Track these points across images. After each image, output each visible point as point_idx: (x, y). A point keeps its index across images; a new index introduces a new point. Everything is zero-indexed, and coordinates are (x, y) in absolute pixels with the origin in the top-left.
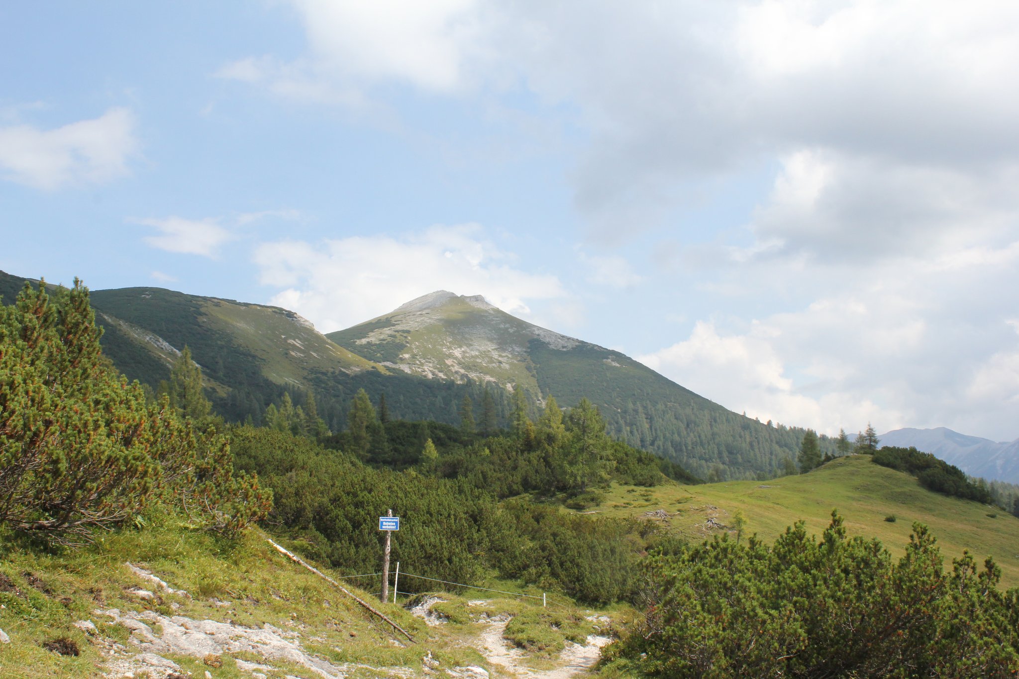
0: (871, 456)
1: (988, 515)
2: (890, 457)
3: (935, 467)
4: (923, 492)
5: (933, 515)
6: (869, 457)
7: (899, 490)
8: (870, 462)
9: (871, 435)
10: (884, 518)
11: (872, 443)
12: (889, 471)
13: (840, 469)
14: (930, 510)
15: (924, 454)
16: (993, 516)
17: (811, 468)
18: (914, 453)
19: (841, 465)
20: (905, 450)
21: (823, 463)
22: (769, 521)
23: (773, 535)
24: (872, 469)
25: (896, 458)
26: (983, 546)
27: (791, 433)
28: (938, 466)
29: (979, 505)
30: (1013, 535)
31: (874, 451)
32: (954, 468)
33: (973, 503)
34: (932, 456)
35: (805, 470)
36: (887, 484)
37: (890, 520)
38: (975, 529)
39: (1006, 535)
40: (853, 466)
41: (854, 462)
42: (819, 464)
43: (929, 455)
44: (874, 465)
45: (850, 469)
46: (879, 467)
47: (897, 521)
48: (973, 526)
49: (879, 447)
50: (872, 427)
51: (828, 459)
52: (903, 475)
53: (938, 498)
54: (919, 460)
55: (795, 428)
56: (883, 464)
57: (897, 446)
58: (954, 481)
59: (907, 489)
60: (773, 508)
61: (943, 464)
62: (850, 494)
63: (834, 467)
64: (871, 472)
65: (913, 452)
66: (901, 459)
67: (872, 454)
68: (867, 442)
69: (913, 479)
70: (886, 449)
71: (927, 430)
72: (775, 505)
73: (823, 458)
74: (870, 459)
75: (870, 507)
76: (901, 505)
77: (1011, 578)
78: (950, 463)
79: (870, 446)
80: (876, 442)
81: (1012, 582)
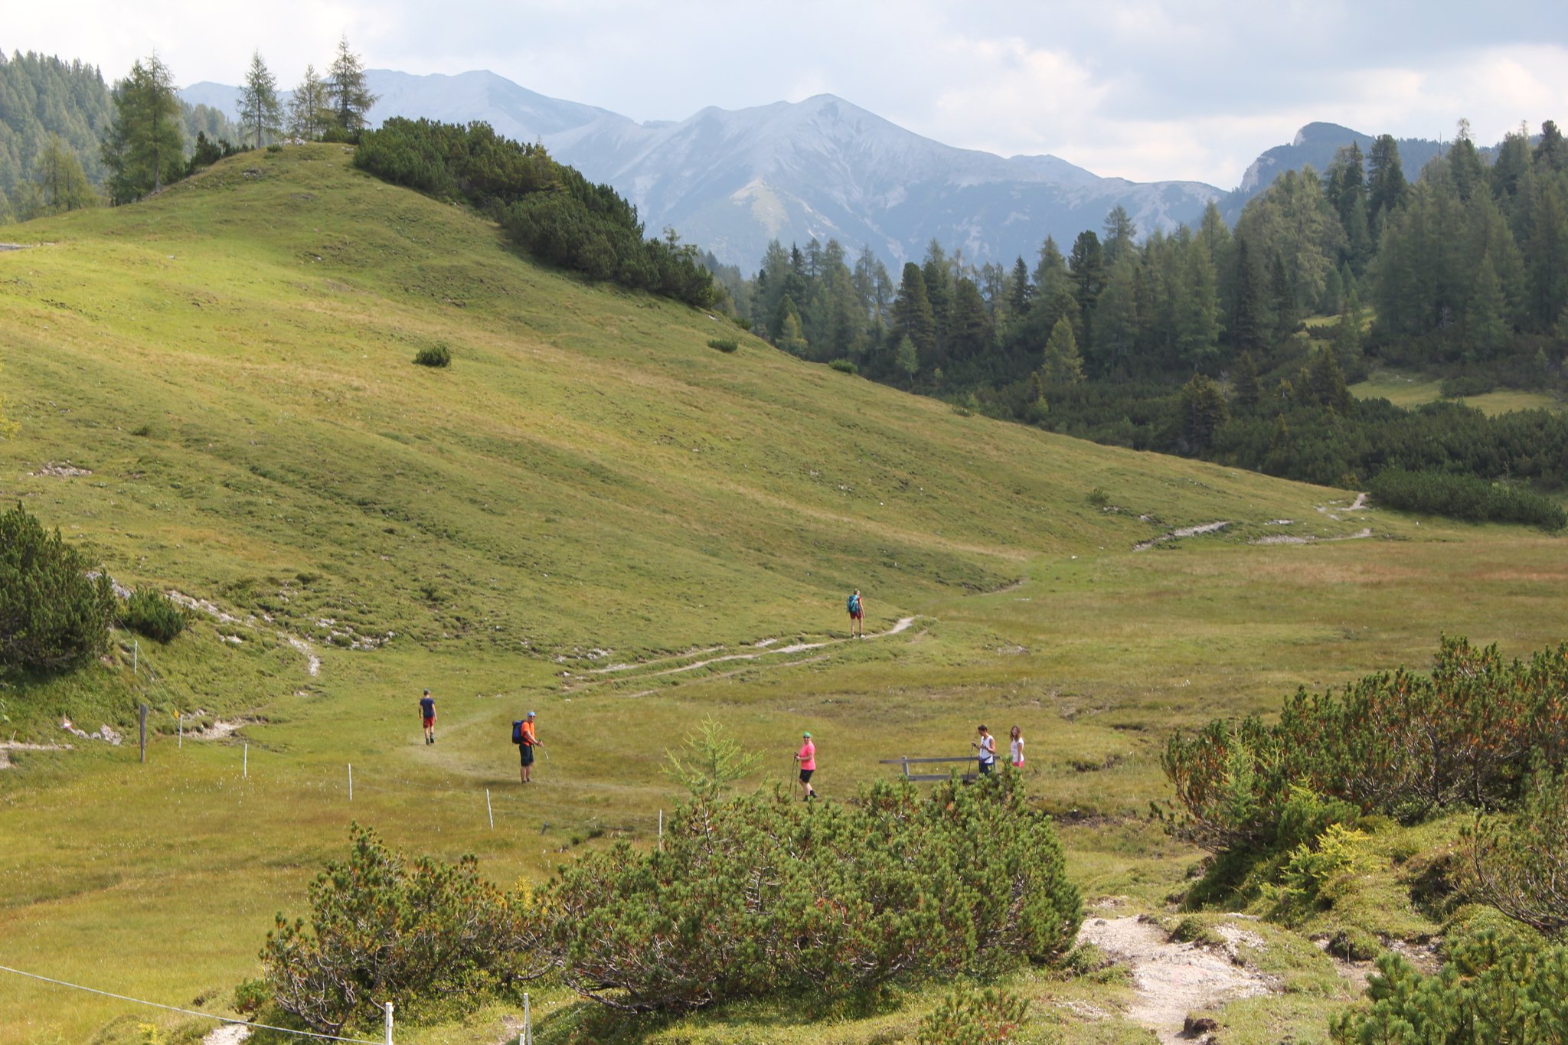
0: (351, 148)
1: (713, 345)
2: (413, 154)
3: (552, 188)
4: (518, 270)
5: (555, 344)
6: (344, 152)
7: (445, 262)
8: (347, 167)
9: (348, 80)
10: (414, 353)
11: (352, 108)
12: (410, 199)
13: (252, 190)
14: (542, 327)
15: (514, 147)
16: (727, 348)
17: (151, 187)
18: (486, 142)
19: (254, 175)
20: (455, 132)
21: (191, 170)
22: (53, 366)
23: (73, 416)
24: (355, 192)
25: (429, 157)
26: (715, 442)
27: (19, 74)
28: (561, 187)
29: (681, 310)
30: (794, 405)
31: (361, 132)
32: (605, 192)
33: (664, 306)
34: (540, 152)
35: (125, 193)
36: (407, 243)
37: (434, 359)
38: (685, 388)
39: (775, 408)
40: (295, 181)
41: (299, 168)
42: (176, 176)
43: (529, 151)
44: (360, 180)
45: (285, 189)
46: (379, 185)
47: (455, 362)
48: (676, 378)
49: (374, 120)
50: (351, 52)
51: (208, 155)
52: (453, 214)
53: (562, 289)
54: (502, 166)
55: (31, 55)
56: (389, 176)
57: (432, 117)
58: (610, 236)
59: (467, 259)
60: (49, 318)
61: (572, 181)
62: (293, 275)
63: (232, 181)
64: (354, 201)
65: (480, 138)
66: (446, 159)
67: (354, 141)
68: (333, 103)
69: (484, 227)
70: (396, 125)
71: (436, 77)
72: (57, 312)
73: (188, 155)
74: (350, 159)
75: (362, 318)
76: (452, 310)
77: (817, 544)
78: (594, 177)
79: (345, 116)
80: (363, 102)
81: (821, 554)
